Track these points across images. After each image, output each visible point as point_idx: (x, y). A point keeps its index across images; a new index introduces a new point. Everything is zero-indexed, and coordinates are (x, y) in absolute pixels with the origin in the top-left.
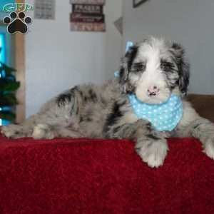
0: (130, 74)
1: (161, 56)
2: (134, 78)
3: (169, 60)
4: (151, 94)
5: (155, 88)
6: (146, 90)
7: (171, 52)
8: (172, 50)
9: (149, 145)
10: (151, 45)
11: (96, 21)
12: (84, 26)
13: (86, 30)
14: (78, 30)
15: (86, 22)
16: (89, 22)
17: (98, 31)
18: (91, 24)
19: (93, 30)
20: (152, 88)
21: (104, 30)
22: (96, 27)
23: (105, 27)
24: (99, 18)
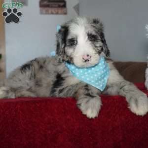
0: (66, 48)
1: (87, 31)
2: (69, 51)
3: (94, 33)
4: (86, 61)
5: (88, 56)
6: (82, 58)
7: (94, 26)
8: (94, 25)
9: (88, 101)
10: (78, 24)
11: (59, 6)
12: (50, 10)
13: (52, 13)
14: (46, 14)
15: (52, 7)
16: (55, 7)
17: (61, 14)
18: (56, 9)
19: (57, 13)
20: (86, 56)
21: (65, 14)
22: (60, 11)
23: (66, 10)
24: (62, 4)
